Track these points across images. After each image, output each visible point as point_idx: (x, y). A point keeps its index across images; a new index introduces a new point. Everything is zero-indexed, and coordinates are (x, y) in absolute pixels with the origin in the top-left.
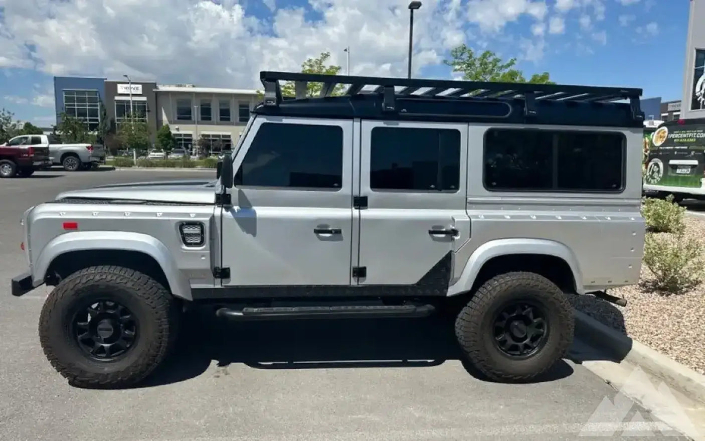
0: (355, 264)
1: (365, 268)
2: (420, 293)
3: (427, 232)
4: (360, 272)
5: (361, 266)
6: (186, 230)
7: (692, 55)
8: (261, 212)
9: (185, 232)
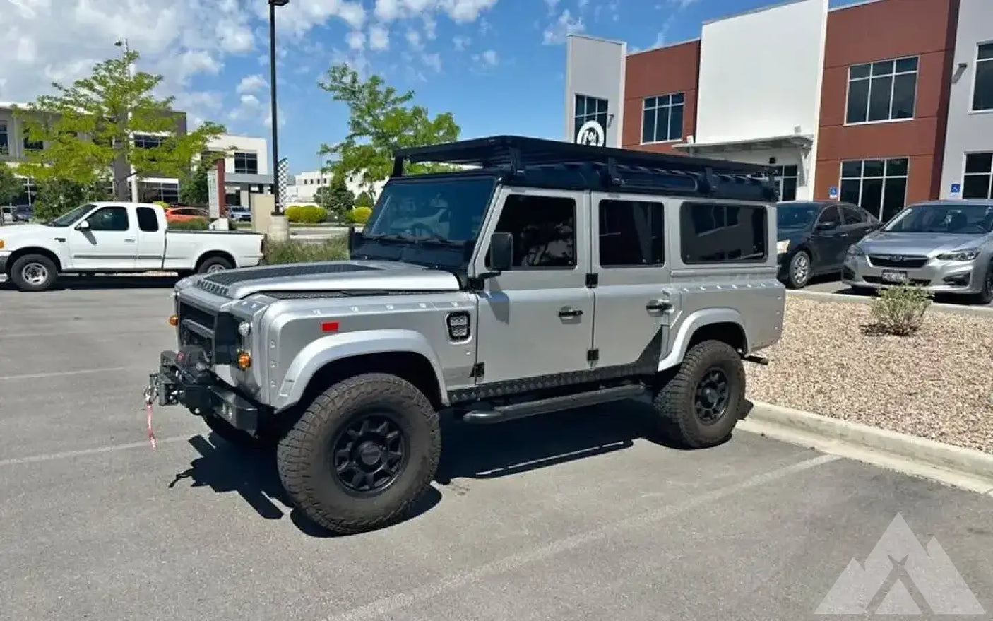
0: (590, 348)
1: (597, 351)
2: (638, 371)
3: (645, 308)
4: (593, 355)
5: (595, 348)
6: (453, 323)
7: (572, 102)
8: (512, 295)
9: (452, 324)
